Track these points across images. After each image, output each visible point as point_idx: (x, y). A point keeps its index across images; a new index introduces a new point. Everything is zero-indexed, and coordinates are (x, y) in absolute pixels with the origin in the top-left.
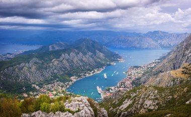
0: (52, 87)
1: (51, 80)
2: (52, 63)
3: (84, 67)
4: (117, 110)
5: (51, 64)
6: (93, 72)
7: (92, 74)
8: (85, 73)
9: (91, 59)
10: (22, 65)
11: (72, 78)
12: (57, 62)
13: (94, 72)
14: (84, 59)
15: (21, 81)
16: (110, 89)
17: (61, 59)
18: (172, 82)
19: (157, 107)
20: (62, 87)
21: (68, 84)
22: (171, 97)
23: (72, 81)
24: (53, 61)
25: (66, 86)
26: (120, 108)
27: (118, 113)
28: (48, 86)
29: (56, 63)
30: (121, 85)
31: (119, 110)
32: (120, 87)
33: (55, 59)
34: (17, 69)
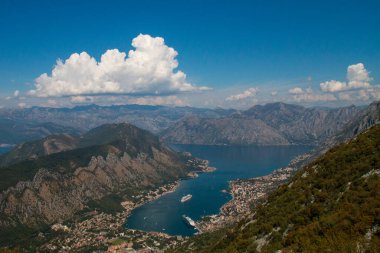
1: (86, 210)
2: (77, 176)
3: (139, 183)
5: (76, 180)
6: (158, 191)
7: (158, 196)
8: (145, 194)
9: (148, 168)
10: (20, 185)
11: (123, 204)
12: (87, 175)
13: (161, 192)
14: (135, 166)
15: (28, 220)
17: (92, 167)
21: (122, 216)
23: (125, 210)
24: (76, 173)
28: (84, 222)
29: (85, 176)
33: (80, 169)
34: (12, 196)
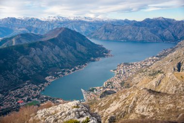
0: (22, 92)
2: (19, 61)
3: (62, 64)
4: (103, 113)
5: (18, 63)
6: (73, 69)
7: (72, 73)
8: (64, 71)
9: (70, 54)
11: (47, 78)
12: (27, 60)
13: (75, 69)
14: (62, 54)
16: (94, 89)
17: (31, 55)
18: (175, 87)
19: (152, 114)
20: (35, 90)
21: (43, 86)
22: (172, 105)
23: (47, 82)
24: (20, 59)
25: (41, 88)
26: (107, 111)
27: (104, 116)
28: (16, 91)
29: (24, 61)
30: (108, 85)
31: (105, 113)
32: (107, 88)
33: (23, 56)
